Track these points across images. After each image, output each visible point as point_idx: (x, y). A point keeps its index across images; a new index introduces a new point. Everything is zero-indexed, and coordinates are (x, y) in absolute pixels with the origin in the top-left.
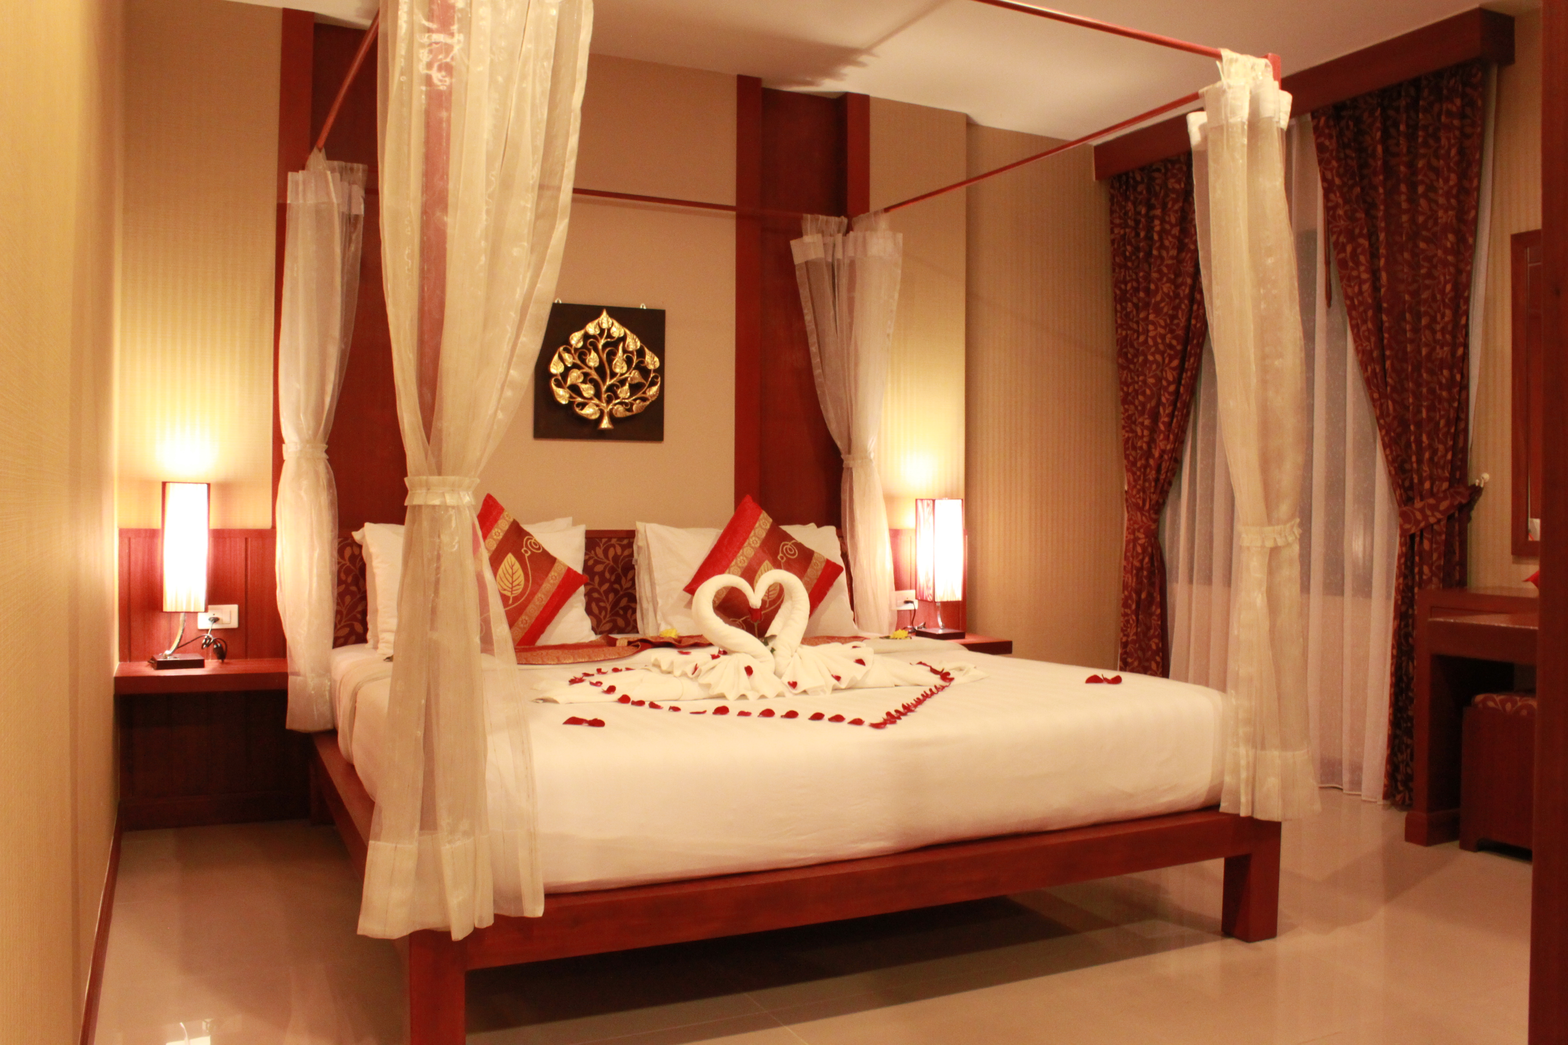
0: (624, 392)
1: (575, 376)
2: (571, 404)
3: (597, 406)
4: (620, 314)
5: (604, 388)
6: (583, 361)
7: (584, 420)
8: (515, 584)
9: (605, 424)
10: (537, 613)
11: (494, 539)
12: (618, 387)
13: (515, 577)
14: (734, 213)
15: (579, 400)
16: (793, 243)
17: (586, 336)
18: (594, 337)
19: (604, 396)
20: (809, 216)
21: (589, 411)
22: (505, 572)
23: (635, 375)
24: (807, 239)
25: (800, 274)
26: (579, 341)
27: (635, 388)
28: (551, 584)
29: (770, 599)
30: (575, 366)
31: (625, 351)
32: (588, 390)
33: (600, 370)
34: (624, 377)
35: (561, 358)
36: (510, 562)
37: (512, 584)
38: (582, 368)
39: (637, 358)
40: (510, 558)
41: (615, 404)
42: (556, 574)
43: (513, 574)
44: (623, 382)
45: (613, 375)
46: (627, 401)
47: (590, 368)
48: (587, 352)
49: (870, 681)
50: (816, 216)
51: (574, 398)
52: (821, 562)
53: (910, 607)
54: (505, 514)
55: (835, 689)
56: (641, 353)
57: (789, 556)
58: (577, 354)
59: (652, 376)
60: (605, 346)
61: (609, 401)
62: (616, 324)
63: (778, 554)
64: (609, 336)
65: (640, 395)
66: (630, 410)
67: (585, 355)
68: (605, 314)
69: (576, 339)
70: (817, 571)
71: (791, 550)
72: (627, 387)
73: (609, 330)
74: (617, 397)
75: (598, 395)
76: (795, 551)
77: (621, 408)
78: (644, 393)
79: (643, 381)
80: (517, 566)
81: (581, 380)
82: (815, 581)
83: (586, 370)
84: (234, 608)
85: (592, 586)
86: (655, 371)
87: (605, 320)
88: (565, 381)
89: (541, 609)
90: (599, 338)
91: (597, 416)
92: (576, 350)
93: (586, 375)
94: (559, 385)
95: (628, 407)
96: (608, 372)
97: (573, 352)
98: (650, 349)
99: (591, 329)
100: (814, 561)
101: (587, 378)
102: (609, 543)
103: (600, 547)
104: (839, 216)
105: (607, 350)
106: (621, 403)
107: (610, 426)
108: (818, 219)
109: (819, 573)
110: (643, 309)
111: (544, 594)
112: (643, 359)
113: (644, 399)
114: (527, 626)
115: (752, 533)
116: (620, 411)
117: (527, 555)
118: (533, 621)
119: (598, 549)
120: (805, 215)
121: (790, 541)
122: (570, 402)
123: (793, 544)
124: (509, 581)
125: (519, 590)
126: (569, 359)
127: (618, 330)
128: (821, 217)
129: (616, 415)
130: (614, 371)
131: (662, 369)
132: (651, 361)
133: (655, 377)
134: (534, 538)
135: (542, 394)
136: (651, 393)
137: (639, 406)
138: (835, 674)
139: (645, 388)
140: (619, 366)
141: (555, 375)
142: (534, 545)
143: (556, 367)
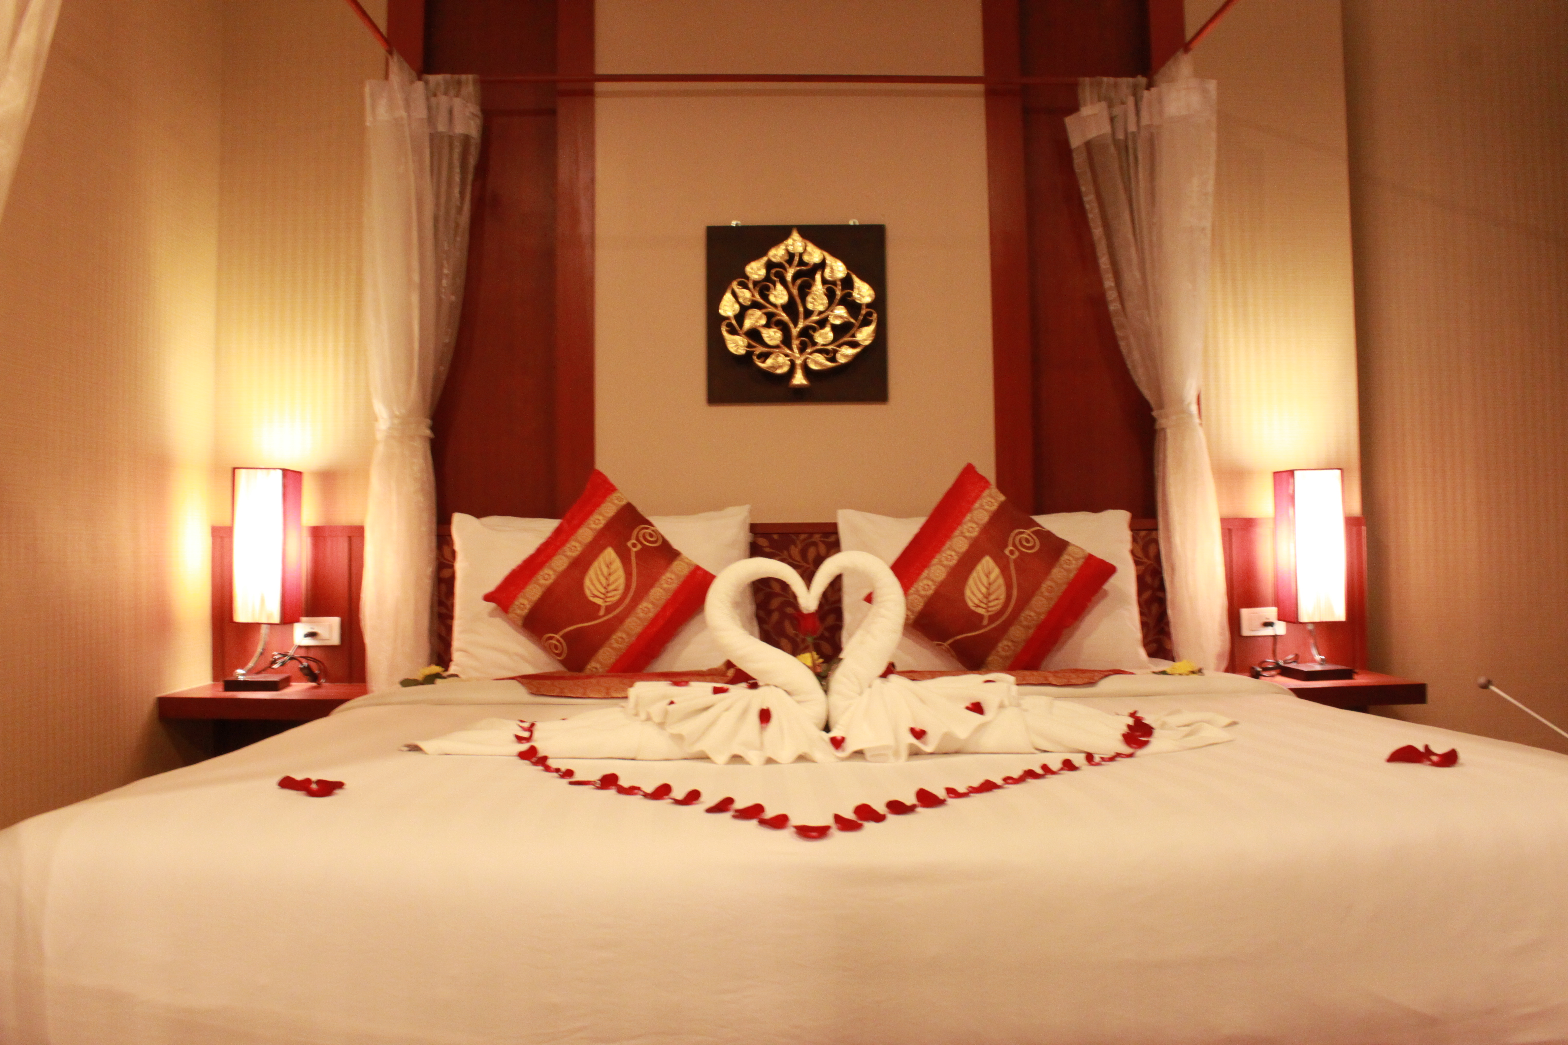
0: (824, 337)
1: (754, 319)
2: (749, 355)
3: (786, 355)
4: (816, 233)
5: (795, 331)
6: (765, 297)
7: (769, 376)
8: (610, 588)
9: (799, 379)
10: (638, 629)
11: (591, 529)
12: (815, 330)
13: (612, 579)
14: (980, 88)
15: (759, 349)
16: (1069, 121)
17: (770, 265)
18: (780, 265)
19: (795, 343)
20: (1087, 79)
21: (775, 363)
22: (599, 573)
23: (841, 314)
24: (1087, 111)
25: (1079, 161)
26: (759, 272)
27: (840, 331)
28: (664, 589)
29: (990, 613)
30: (755, 305)
31: (824, 281)
32: (772, 336)
33: (790, 307)
34: (823, 316)
35: (734, 294)
36: (607, 559)
37: (605, 588)
38: (765, 307)
39: (843, 289)
40: (610, 554)
41: (811, 353)
42: (673, 577)
43: (610, 574)
44: (822, 323)
45: (808, 313)
46: (830, 347)
47: (775, 306)
48: (771, 285)
49: (989, 741)
50: (1098, 78)
51: (754, 347)
52: (1077, 559)
53: (1269, 631)
54: (615, 495)
55: (915, 753)
56: (847, 283)
57: (1024, 550)
58: (758, 289)
59: (864, 312)
60: (795, 277)
61: (803, 348)
62: (811, 247)
63: (1006, 546)
64: (801, 263)
65: (847, 339)
66: (833, 359)
67: (768, 289)
68: (795, 236)
69: (756, 270)
70: (1068, 571)
71: (1027, 541)
72: (828, 329)
73: (801, 255)
74: (815, 344)
75: (787, 341)
76: (1035, 543)
77: (820, 358)
78: (853, 336)
79: (852, 320)
80: (617, 564)
81: (763, 322)
82: (1064, 587)
83: (771, 309)
84: (335, 622)
85: (785, 599)
86: (868, 305)
87: (795, 243)
88: (741, 324)
89: (646, 624)
90: (787, 266)
91: (785, 369)
92: (756, 283)
93: (770, 316)
94: (733, 331)
95: (831, 355)
96: (801, 309)
97: (751, 286)
98: (863, 278)
99: (777, 254)
100: (1065, 557)
101: (771, 321)
102: (810, 540)
103: (796, 546)
104: (1133, 76)
105: (799, 282)
106: (820, 351)
107: (804, 382)
108: (1100, 84)
109: (1072, 576)
110: (855, 226)
111: (654, 604)
112: (851, 291)
113: (854, 345)
114: (623, 646)
115: (968, 517)
116: (818, 362)
117: (635, 549)
118: (633, 639)
119: (793, 547)
120: (1081, 79)
121: (1027, 528)
122: (747, 351)
123: (1034, 532)
124: (601, 583)
125: (615, 597)
126: (745, 295)
127: (815, 255)
128: (1105, 79)
129: (813, 366)
130: (810, 306)
131: (879, 304)
132: (864, 293)
133: (869, 314)
134: (653, 528)
135: (715, 344)
136: (865, 335)
137: (846, 353)
138: (918, 727)
139: (854, 329)
140: (817, 300)
141: (727, 318)
142: (651, 535)
143: (728, 307)
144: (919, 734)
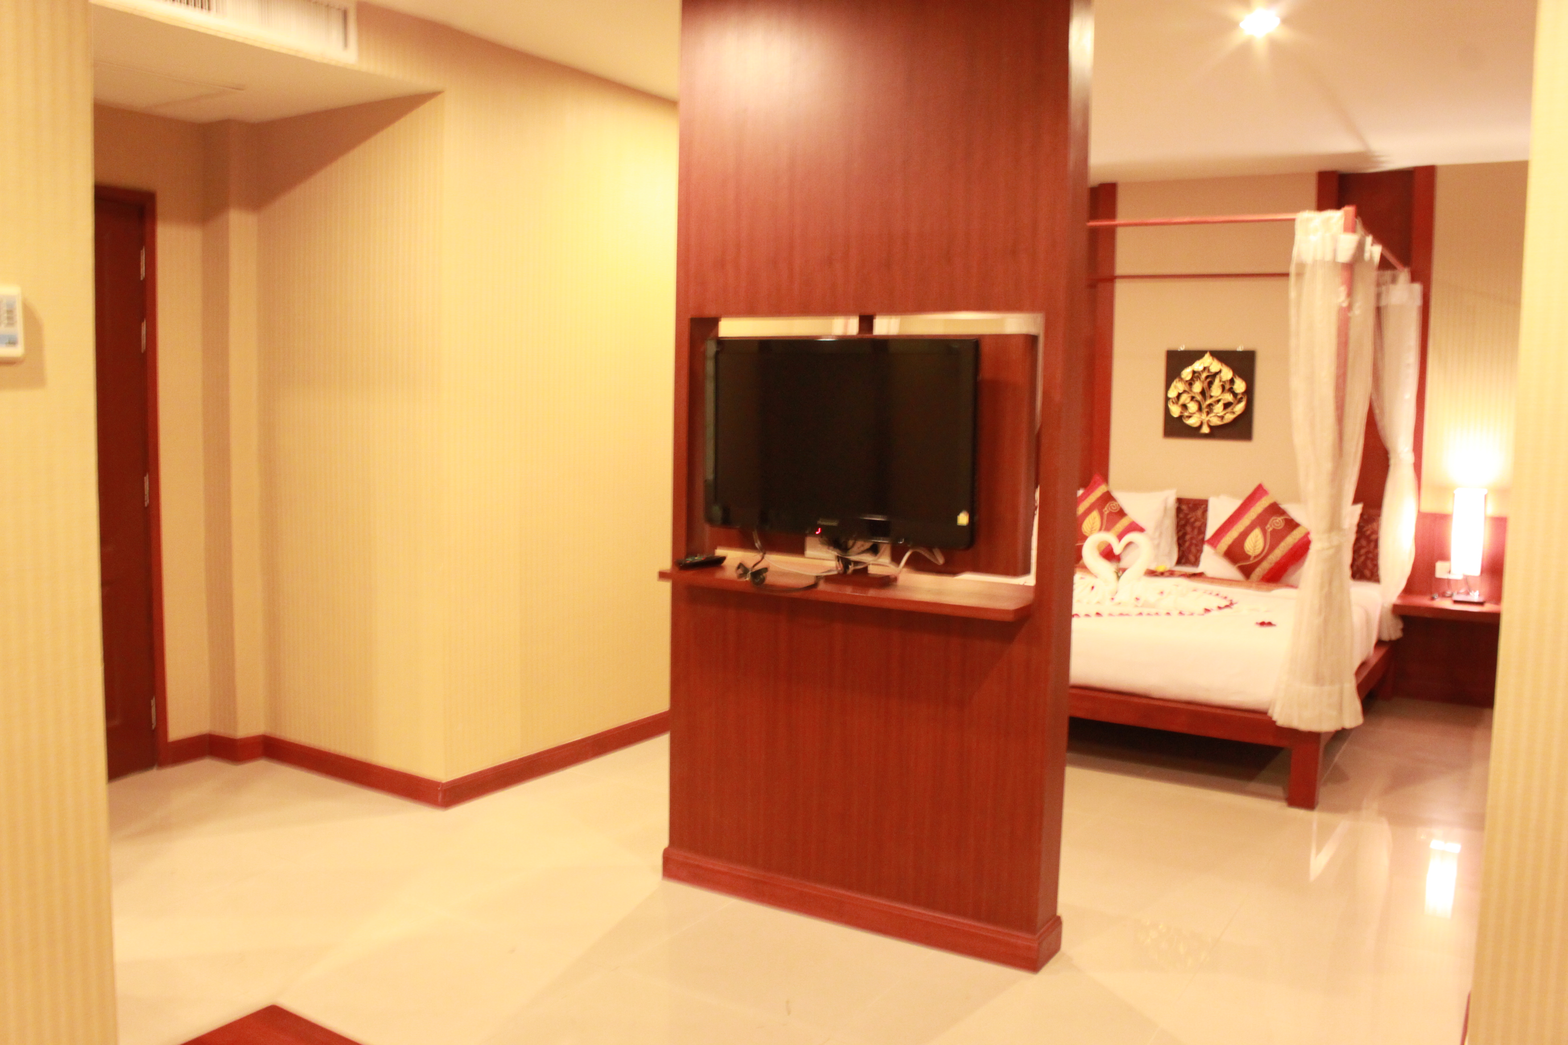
0: (1219, 409)
1: (1185, 398)
2: (1181, 417)
3: (1199, 417)
4: (1218, 355)
5: (1204, 406)
6: (1191, 388)
7: (1189, 427)
9: (1205, 429)
12: (1214, 405)
15: (1187, 414)
17: (1194, 372)
18: (1199, 372)
19: (1205, 410)
21: (1193, 422)
22: (1088, 522)
23: (1229, 397)
26: (1187, 376)
27: (1227, 406)
29: (1255, 554)
30: (1185, 392)
31: (1221, 381)
32: (1193, 407)
33: (1203, 393)
34: (1219, 398)
35: (1175, 387)
36: (1093, 516)
37: (1091, 529)
38: (1190, 393)
39: (1230, 385)
40: (1096, 512)
41: (1211, 417)
43: (1092, 523)
44: (1218, 401)
45: (1211, 397)
46: (1221, 414)
47: (1194, 393)
48: (1194, 382)
51: (1184, 413)
52: (1301, 533)
54: (1101, 487)
56: (1232, 381)
57: (1277, 527)
58: (1187, 384)
59: (1239, 397)
60: (1207, 377)
61: (1208, 413)
62: (1215, 362)
63: (1268, 524)
64: (1209, 371)
65: (1229, 410)
66: (1222, 420)
67: (1192, 384)
68: (1207, 356)
69: (1187, 373)
70: (1295, 538)
71: (1279, 523)
72: (1220, 406)
73: (1210, 366)
74: (1214, 412)
75: (1200, 409)
76: (1282, 524)
77: (1217, 419)
78: (1233, 409)
79: (1233, 400)
80: (1099, 516)
81: (1189, 401)
82: (1292, 547)
83: (1193, 395)
86: (1243, 392)
87: (1207, 361)
88: (1179, 400)
90: (1201, 373)
91: (1199, 424)
92: (1186, 381)
93: (1193, 398)
94: (1175, 404)
95: (1222, 418)
96: (1208, 394)
97: (1184, 382)
98: (1241, 378)
99: (1198, 366)
100: (1296, 532)
101: (1193, 400)
105: (1207, 381)
106: (1216, 416)
107: (1208, 430)
109: (1294, 543)
110: (1240, 351)
112: (1234, 385)
113: (1234, 413)
116: (1216, 421)
117: (1107, 511)
121: (1280, 517)
122: (1181, 415)
123: (1283, 519)
124: (1089, 527)
126: (1181, 387)
127: (1216, 366)
129: (1212, 424)
130: (1212, 394)
131: (1249, 392)
132: (1240, 386)
133: (1241, 398)
134: (1116, 503)
135: (1167, 411)
136: (1240, 408)
137: (1229, 417)
138: (1138, 597)
139: (1233, 405)
140: (1216, 391)
141: (1172, 398)
142: (1114, 507)
143: (1172, 394)
144: (1137, 599)
